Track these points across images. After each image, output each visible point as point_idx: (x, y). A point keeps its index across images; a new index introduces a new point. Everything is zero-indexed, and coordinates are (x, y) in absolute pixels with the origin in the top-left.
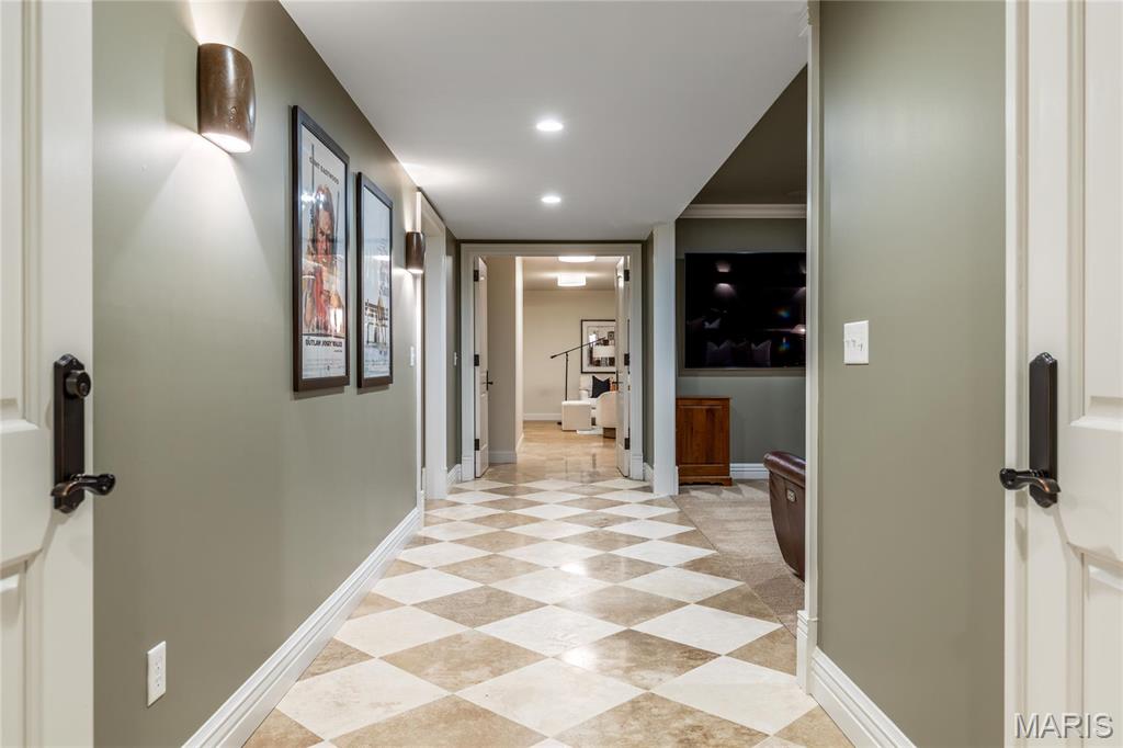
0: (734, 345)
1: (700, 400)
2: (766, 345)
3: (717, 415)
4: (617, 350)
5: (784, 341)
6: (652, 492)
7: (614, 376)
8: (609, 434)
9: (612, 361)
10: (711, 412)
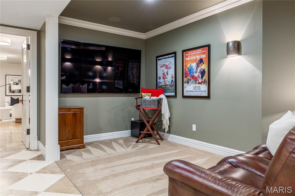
0: (74, 85)
1: (69, 109)
2: (85, 86)
3: (77, 115)
4: (22, 87)
5: (91, 84)
6: (44, 159)
7: (21, 97)
8: (18, 121)
9: (20, 91)
10: (75, 115)
